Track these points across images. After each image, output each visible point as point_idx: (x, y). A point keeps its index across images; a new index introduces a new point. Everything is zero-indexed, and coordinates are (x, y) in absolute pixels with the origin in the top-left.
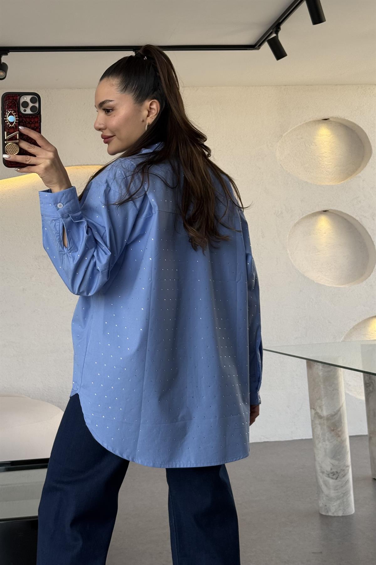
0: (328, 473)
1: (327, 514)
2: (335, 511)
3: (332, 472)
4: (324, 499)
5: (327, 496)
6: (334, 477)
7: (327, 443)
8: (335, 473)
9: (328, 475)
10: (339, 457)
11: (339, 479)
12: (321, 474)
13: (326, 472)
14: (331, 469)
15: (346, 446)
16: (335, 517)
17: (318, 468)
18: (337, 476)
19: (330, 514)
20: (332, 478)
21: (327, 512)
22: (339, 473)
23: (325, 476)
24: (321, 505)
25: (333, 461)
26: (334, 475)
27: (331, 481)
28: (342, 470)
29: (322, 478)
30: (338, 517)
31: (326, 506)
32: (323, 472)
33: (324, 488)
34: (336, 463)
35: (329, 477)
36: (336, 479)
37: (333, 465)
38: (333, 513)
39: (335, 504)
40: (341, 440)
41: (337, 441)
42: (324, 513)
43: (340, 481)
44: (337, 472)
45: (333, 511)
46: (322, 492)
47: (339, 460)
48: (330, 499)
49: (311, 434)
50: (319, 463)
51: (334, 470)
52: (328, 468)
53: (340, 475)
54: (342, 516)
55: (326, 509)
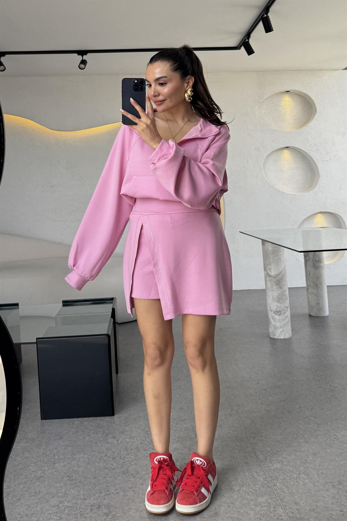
0: (274, 311)
1: (274, 337)
2: (279, 336)
3: (277, 311)
4: (272, 328)
5: (274, 326)
6: (278, 314)
7: (274, 292)
8: (279, 311)
9: (275, 312)
10: (281, 301)
11: (281, 315)
12: (270, 312)
13: (273, 311)
14: (276, 309)
15: (286, 295)
16: (278, 339)
17: (269, 308)
18: (280, 313)
19: (276, 337)
20: (277, 315)
21: (274, 336)
22: (282, 312)
23: (273, 313)
24: (270, 331)
25: (277, 304)
26: (278, 312)
27: (277, 317)
28: (283, 310)
29: (271, 314)
30: (281, 339)
31: (273, 332)
32: (271, 311)
33: (272, 320)
34: (279, 305)
35: (275, 314)
36: (280, 315)
37: (277, 306)
38: (278, 337)
39: (279, 331)
40: (283, 291)
41: (280, 291)
42: (272, 337)
43: (281, 317)
44: (280, 311)
45: (278, 336)
46: (271, 323)
47: (281, 303)
48: (276, 328)
49: (265, 286)
50: (269, 305)
51: (278, 310)
52: (274, 308)
53: (282, 313)
54: (283, 339)
55: (274, 334)
